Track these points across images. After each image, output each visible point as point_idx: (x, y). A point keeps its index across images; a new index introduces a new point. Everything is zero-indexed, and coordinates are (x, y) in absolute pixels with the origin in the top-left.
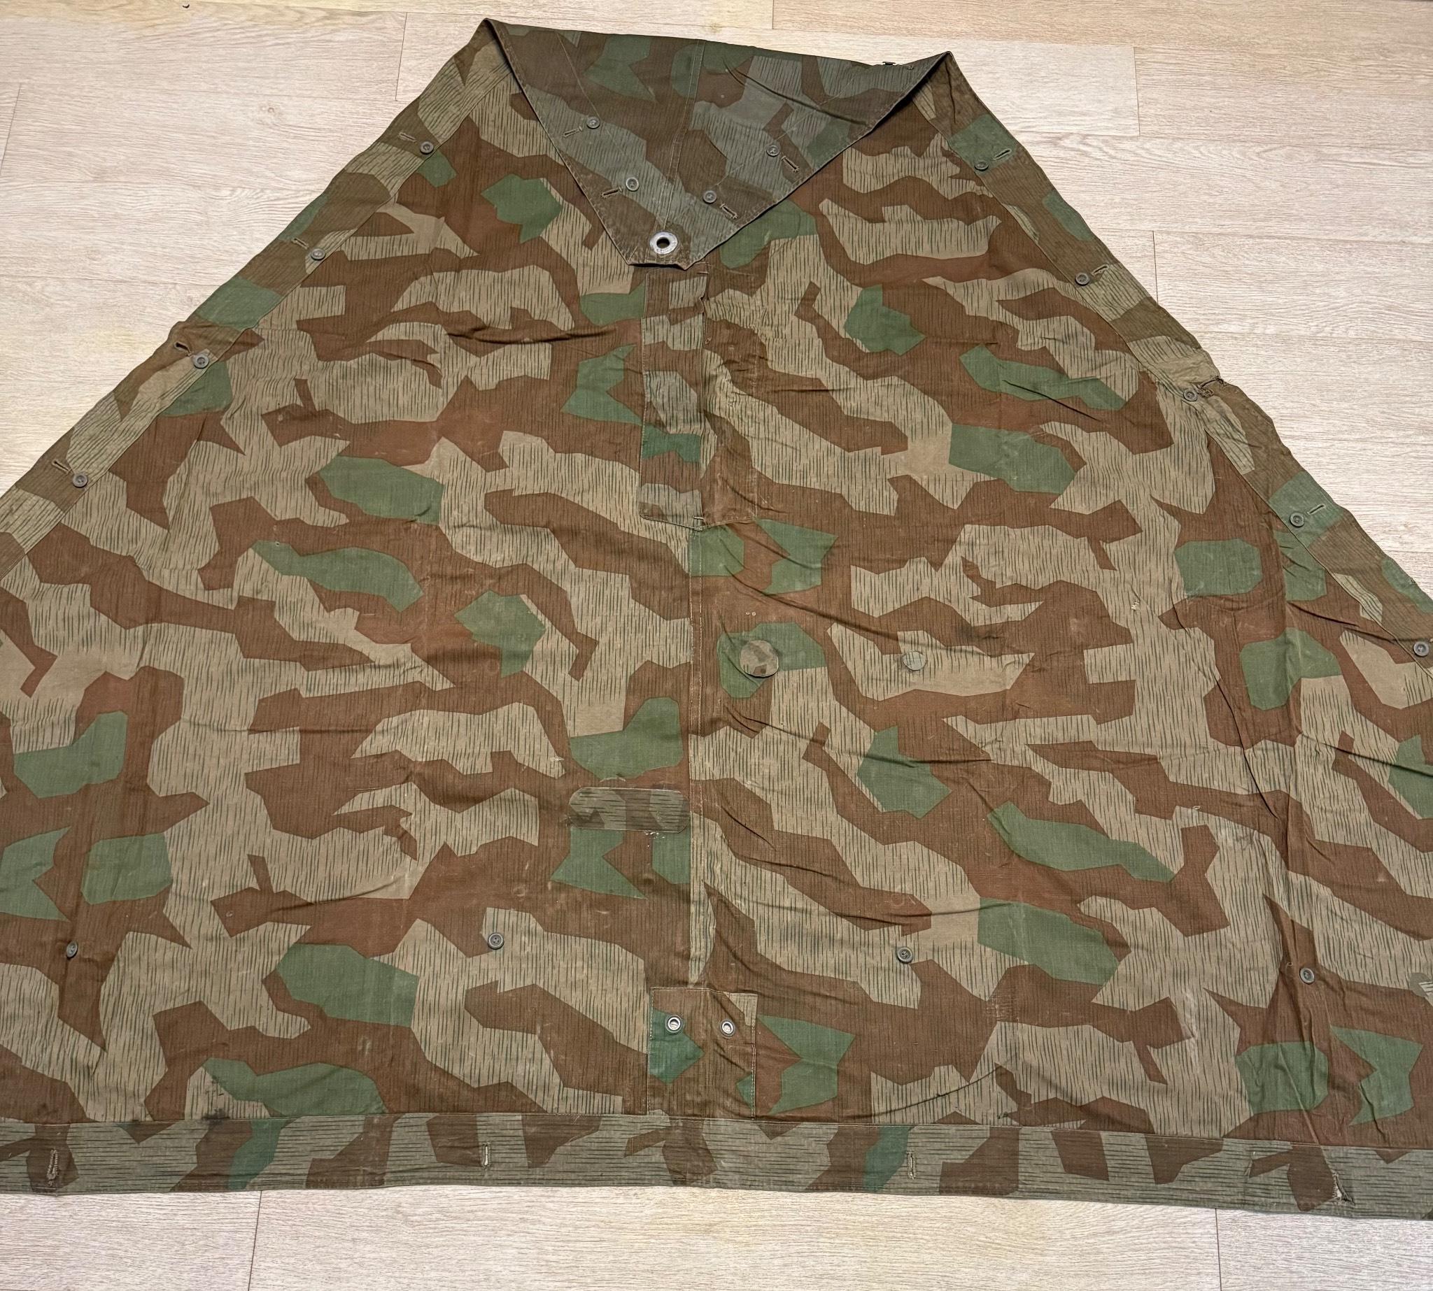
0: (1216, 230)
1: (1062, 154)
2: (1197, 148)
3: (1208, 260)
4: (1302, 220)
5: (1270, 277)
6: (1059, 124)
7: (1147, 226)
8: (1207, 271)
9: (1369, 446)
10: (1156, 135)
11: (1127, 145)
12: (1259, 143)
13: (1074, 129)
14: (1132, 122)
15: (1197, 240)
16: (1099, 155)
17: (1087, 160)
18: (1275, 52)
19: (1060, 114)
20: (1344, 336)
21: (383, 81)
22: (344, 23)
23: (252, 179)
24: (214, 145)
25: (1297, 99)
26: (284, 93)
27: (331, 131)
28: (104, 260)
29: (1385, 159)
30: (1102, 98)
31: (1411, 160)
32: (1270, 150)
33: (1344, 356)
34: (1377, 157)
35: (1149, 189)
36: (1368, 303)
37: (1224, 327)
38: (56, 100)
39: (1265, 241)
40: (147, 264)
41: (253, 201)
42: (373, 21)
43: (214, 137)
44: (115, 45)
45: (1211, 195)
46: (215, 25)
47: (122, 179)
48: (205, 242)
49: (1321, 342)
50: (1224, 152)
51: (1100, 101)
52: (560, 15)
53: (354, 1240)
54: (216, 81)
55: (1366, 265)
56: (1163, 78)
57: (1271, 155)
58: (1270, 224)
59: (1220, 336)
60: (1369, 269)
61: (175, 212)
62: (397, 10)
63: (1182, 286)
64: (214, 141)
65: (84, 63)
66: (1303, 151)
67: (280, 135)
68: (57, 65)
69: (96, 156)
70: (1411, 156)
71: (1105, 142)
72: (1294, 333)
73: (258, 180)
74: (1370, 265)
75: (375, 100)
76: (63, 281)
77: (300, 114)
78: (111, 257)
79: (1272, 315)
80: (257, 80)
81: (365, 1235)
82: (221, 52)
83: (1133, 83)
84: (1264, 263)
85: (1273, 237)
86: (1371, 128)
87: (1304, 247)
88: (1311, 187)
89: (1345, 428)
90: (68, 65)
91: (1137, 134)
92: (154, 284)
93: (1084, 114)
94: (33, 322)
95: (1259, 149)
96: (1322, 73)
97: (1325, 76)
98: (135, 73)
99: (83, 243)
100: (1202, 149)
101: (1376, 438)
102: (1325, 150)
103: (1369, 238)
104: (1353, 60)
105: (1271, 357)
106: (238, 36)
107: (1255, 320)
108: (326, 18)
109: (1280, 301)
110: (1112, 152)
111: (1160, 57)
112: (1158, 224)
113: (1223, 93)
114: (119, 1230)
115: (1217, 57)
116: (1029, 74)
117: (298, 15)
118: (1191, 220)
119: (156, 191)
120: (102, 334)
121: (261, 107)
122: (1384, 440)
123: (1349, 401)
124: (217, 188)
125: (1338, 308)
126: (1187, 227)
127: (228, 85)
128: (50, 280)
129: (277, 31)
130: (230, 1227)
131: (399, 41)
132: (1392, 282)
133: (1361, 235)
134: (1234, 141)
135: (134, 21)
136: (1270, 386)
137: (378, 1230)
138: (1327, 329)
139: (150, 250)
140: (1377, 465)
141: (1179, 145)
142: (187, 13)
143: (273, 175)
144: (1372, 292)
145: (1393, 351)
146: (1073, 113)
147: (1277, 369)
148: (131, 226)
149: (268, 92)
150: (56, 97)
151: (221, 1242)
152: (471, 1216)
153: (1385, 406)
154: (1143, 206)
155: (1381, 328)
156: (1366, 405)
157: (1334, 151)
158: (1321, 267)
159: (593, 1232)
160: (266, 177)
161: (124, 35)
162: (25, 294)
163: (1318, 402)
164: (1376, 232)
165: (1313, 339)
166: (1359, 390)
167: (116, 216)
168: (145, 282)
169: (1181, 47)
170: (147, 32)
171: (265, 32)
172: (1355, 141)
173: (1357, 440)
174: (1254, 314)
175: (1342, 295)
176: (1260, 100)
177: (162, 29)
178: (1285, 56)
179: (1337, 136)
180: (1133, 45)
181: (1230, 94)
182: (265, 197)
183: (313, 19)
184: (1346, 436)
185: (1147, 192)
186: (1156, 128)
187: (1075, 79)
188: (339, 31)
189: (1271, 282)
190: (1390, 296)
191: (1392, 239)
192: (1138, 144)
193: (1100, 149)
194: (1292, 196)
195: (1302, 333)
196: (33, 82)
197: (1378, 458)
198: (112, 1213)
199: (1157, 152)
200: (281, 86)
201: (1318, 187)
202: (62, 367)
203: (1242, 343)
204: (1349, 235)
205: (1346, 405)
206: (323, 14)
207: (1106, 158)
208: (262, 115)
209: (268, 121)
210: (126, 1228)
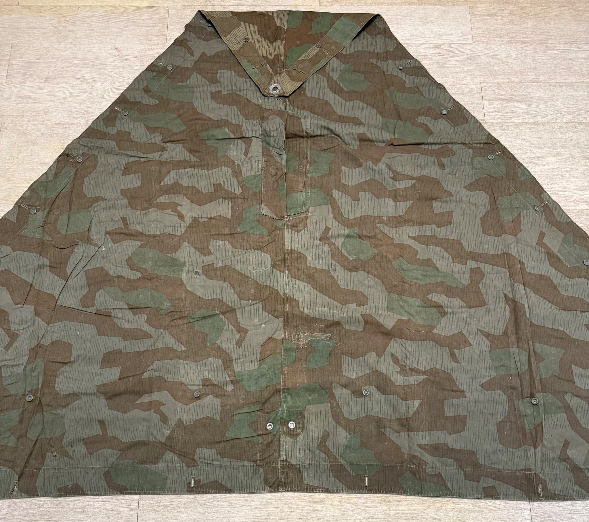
0: (506, 80)
1: (441, 52)
2: (497, 47)
3: (504, 93)
4: (541, 74)
5: (529, 99)
6: (440, 39)
7: (478, 80)
8: (504, 97)
9: (574, 167)
10: (479, 42)
11: (468, 47)
12: (522, 44)
13: (446, 41)
14: (470, 37)
15: (499, 85)
16: (456, 51)
17: (452, 54)
18: (527, 5)
19: (440, 35)
20: (561, 122)
21: (160, 35)
22: (143, 12)
23: (110, 78)
24: (93, 65)
25: (537, 24)
26: (121, 42)
27: (141, 57)
28: (51, 114)
29: (574, 48)
30: (457, 28)
31: (585, 47)
32: (527, 46)
33: (561, 130)
34: (571, 47)
35: (478, 65)
36: (570, 108)
37: (512, 121)
38: (27, 49)
39: (527, 84)
40: (69, 115)
41: (111, 87)
42: (156, 10)
43: (92, 61)
44: (50, 25)
45: (503, 66)
46: (90, 15)
47: (56, 81)
48: (92, 105)
49: (552, 125)
50: (508, 48)
51: (456, 29)
52: (232, 4)
53: (178, 512)
54: (92, 38)
55: (569, 92)
56: (481, 18)
57: (527, 48)
58: (528, 77)
59: (510, 124)
60: (570, 94)
61: (79, 93)
62: (165, 5)
63: (494, 104)
64: (93, 63)
65: (38, 33)
66: (540, 46)
67: (120, 59)
68: (27, 35)
69: (45, 72)
70: (585, 46)
71: (459, 46)
72: (540, 122)
73: (113, 79)
74: (570, 92)
75: (158, 43)
76: (35, 125)
77: (128, 50)
78: (54, 114)
79: (531, 114)
80: (109, 37)
81: (182, 509)
82: (94, 26)
83: (469, 21)
84: (527, 93)
85: (530, 82)
86: (568, 35)
87: (543, 86)
88: (545, 61)
89: (563, 160)
90: (31, 34)
91: (472, 42)
92: (72, 124)
93: (450, 35)
94: (23, 142)
95: (522, 46)
96: (547, 13)
97: (547, 14)
98: (59, 36)
99: (42, 108)
100: (499, 47)
101: (576, 163)
102: (549, 45)
103: (569, 81)
104: (559, 7)
105: (531, 132)
106: (100, 19)
107: (525, 117)
108: (136, 10)
109: (534, 109)
110: (462, 50)
111: (479, 10)
112: (483, 79)
113: (506, 23)
114: (82, 513)
115: (503, 8)
116: (426, 20)
117: (124, 9)
118: (495, 77)
119: (70, 85)
120: (52, 145)
121: (111, 48)
122: (579, 164)
123: (564, 149)
124: (95, 83)
125: (558, 110)
126: (494, 80)
127: (97, 40)
128: (29, 124)
129: (116, 16)
130: (127, 509)
131: (166, 18)
132: (580, 98)
133: (566, 79)
134: (512, 43)
135: (57, 15)
136: (532, 144)
137: (188, 507)
138: (555, 119)
139: (69, 110)
140: (577, 175)
141: (489, 45)
142: (79, 10)
143: (118, 76)
144: (572, 103)
145: (582, 127)
146: (446, 35)
147: (534, 137)
148: (61, 100)
149: (114, 42)
150: (27, 48)
151: (124, 515)
152: (225, 500)
153: (580, 150)
154: (476, 72)
155: (576, 118)
156: (572, 150)
157: (553, 45)
158: (550, 94)
159: (275, 504)
160: (115, 77)
161: (53, 21)
162: (20, 130)
163: (552, 150)
164: (572, 78)
165: (548, 123)
166: (568, 144)
167: (55, 96)
168: (68, 123)
169: (488, 5)
170: (63, 19)
171: (111, 17)
172: (562, 41)
173: (569, 165)
174: (524, 114)
175: (559, 105)
176: (522, 25)
177: (68, 18)
178: (531, 7)
179: (554, 39)
180: (468, 5)
181: (509, 24)
182: (116, 85)
183: (131, 11)
184: (564, 163)
185: (477, 66)
186: (479, 39)
187: (445, 20)
188: (141, 15)
189: (530, 101)
190: (579, 105)
191: (579, 81)
192: (473, 46)
193: (457, 49)
194: (537, 65)
195: (544, 121)
196: (17, 42)
197: (577, 172)
198: (79, 506)
199: (480, 49)
200: (119, 39)
201: (547, 60)
202: (36, 160)
203: (520, 127)
204: (561, 80)
205: (564, 150)
206: (134, 8)
207: (460, 53)
208: (112, 51)
209: (115, 54)
210: (85, 512)
